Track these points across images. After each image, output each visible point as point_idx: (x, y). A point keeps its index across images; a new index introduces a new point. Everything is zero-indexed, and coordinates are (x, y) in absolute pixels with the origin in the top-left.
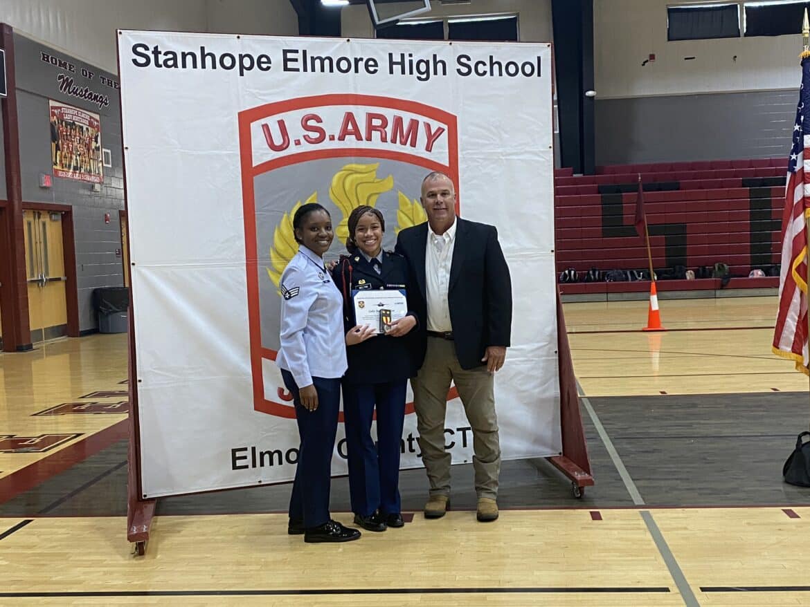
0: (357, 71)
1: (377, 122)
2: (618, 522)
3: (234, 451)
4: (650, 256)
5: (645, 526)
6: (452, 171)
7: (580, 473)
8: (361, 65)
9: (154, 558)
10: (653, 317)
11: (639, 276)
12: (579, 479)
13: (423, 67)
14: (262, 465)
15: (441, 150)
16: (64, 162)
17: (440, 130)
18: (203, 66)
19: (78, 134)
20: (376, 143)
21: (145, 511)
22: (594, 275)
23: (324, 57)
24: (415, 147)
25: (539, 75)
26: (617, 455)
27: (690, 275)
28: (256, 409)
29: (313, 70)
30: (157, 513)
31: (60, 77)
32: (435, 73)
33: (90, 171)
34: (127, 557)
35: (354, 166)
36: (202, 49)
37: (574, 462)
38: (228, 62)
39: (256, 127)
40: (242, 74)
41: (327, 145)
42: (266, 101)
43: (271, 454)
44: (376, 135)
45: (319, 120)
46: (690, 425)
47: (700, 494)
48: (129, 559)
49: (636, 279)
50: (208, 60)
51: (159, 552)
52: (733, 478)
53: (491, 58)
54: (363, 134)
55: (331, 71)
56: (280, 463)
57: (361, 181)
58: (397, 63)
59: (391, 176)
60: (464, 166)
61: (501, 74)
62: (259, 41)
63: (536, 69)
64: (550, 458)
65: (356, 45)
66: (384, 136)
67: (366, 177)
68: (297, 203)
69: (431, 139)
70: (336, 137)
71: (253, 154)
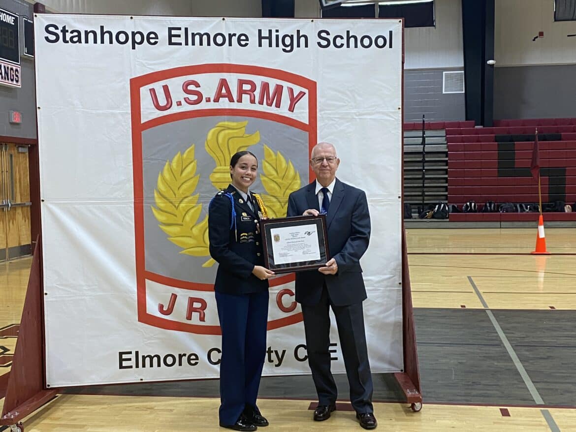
0: (230, 44)
1: (247, 87)
3: (121, 354)
6: (311, 128)
7: (412, 390)
8: (234, 39)
10: (541, 244)
11: (527, 209)
12: (409, 396)
13: (288, 41)
14: (144, 366)
15: (302, 111)
17: (302, 94)
18: (102, 42)
20: (246, 104)
22: (490, 207)
23: (202, 33)
24: (279, 107)
27: (568, 209)
28: (140, 320)
29: (193, 44)
32: (298, 46)
35: (226, 123)
36: (102, 28)
37: (411, 380)
38: (122, 38)
39: (144, 91)
40: (134, 48)
41: (203, 106)
42: (153, 69)
43: (151, 358)
44: (246, 98)
45: (198, 85)
49: (524, 211)
50: (107, 36)
53: (348, 32)
54: (235, 96)
55: (209, 44)
56: (159, 365)
57: (232, 136)
58: (265, 38)
59: (258, 132)
60: (322, 124)
61: (356, 46)
62: (149, 21)
63: (388, 42)
64: (393, 373)
65: (230, 23)
66: (252, 98)
67: (237, 133)
68: (176, 154)
69: (294, 101)
70: (212, 99)
71: (141, 113)
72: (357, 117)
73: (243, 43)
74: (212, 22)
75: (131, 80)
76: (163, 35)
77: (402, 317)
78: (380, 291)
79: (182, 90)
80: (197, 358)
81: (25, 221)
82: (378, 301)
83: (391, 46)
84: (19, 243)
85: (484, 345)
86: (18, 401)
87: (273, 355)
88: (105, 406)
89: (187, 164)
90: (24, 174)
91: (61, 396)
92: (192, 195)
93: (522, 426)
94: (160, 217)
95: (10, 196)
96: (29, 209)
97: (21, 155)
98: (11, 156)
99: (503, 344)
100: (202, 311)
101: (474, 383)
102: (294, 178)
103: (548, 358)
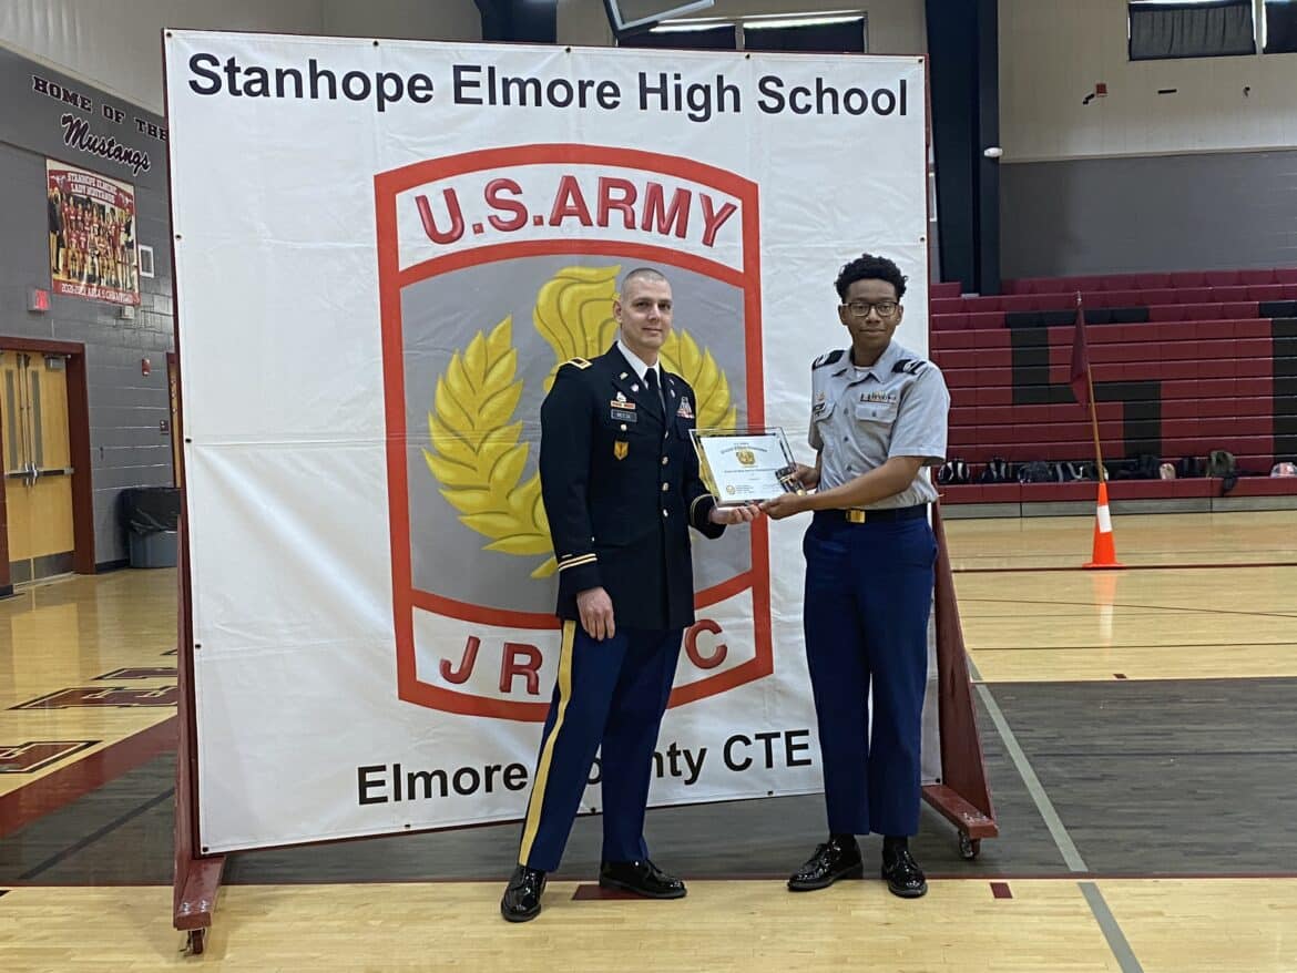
0: (583, 104)
1: (617, 194)
2: (1038, 902)
3: (363, 771)
4: (1097, 438)
5: (1089, 909)
6: (748, 280)
7: (972, 814)
8: (591, 93)
9: (222, 958)
10: (1103, 546)
11: (1078, 473)
12: (971, 825)
13: (699, 98)
14: (412, 796)
15: (729, 244)
16: (71, 267)
17: (729, 209)
18: (314, 95)
19: (95, 219)
20: (616, 231)
21: (205, 875)
22: (998, 470)
23: (525, 80)
24: (684, 237)
25: (903, 112)
26: (1039, 785)
27: (1166, 472)
28: (402, 697)
29: (507, 101)
30: (226, 880)
31: (66, 120)
32: (721, 108)
33: (117, 283)
34: (173, 959)
35: (577, 271)
36: (313, 63)
37: (963, 797)
38: (357, 86)
39: (405, 201)
40: (381, 108)
41: (528, 233)
42: (420, 155)
43: (427, 777)
44: (616, 216)
45: (516, 190)
46: (1166, 734)
47: (1186, 854)
48: (176, 962)
49: (1073, 478)
50: (323, 82)
51: (228, 949)
52: (1244, 827)
53: (819, 81)
54: (594, 213)
55: (538, 102)
56: (444, 793)
57: (588, 297)
58: (653, 91)
60: (773, 271)
61: (836, 111)
62: (412, 52)
63: (898, 102)
65: (581, 58)
66: (629, 217)
67: (598, 290)
68: (476, 334)
69: (712, 225)
70: (546, 220)
71: (399, 249)
72: (839, 258)
73: (609, 100)
74: (544, 55)
76: (443, 82)
77: (936, 670)
79: (484, 200)
80: (524, 774)
87: (681, 760)
89: (496, 357)
92: (507, 425)
94: (443, 473)
100: (532, 673)
102: (716, 385)
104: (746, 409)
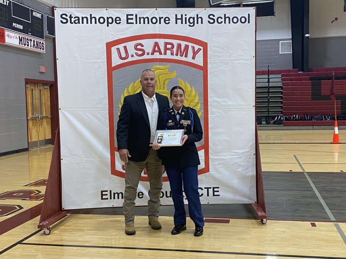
0: (160, 23)
1: (169, 46)
3: (102, 192)
4: (335, 109)
6: (204, 68)
7: (261, 212)
8: (162, 20)
10: (336, 137)
11: (328, 118)
12: (259, 215)
13: (191, 20)
14: (114, 198)
15: (199, 59)
17: (199, 49)
18: (91, 23)
20: (169, 56)
22: (307, 117)
23: (145, 17)
24: (187, 57)
28: (112, 174)
29: (140, 23)
32: (197, 23)
35: (158, 66)
36: (91, 15)
37: (261, 207)
38: (102, 20)
39: (114, 49)
40: (108, 26)
41: (145, 57)
42: (118, 37)
43: (118, 194)
44: (168, 52)
45: (142, 46)
50: (93, 20)
53: (225, 15)
54: (163, 51)
55: (148, 23)
57: (161, 73)
58: (179, 19)
59: (175, 71)
60: (211, 66)
61: (229, 23)
62: (115, 11)
63: (247, 20)
64: (251, 204)
65: (160, 11)
66: (172, 52)
67: (164, 71)
68: (131, 83)
69: (195, 54)
70: (150, 54)
71: (112, 61)
72: (230, 62)
73: (167, 22)
74: (150, 11)
75: (106, 43)
76: (124, 18)
77: (255, 173)
78: (243, 159)
79: (134, 48)
80: (143, 194)
81: (48, 126)
82: (242, 163)
83: (249, 22)
84: (45, 138)
85: (303, 190)
86: (47, 216)
88: (94, 220)
89: (137, 89)
90: (47, 100)
91: (70, 215)
93: (323, 232)
95: (40, 113)
96: (50, 119)
97: (45, 90)
98: (40, 90)
99: (313, 190)
100: (145, 169)
101: (296, 209)
102: (195, 96)
103: (339, 197)
104: (203, 102)
